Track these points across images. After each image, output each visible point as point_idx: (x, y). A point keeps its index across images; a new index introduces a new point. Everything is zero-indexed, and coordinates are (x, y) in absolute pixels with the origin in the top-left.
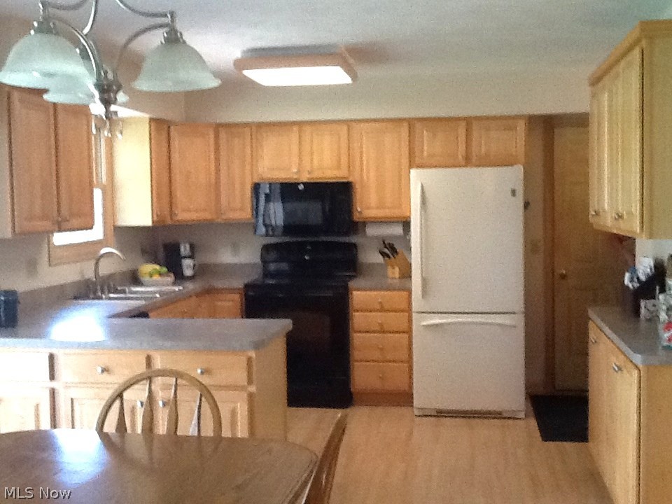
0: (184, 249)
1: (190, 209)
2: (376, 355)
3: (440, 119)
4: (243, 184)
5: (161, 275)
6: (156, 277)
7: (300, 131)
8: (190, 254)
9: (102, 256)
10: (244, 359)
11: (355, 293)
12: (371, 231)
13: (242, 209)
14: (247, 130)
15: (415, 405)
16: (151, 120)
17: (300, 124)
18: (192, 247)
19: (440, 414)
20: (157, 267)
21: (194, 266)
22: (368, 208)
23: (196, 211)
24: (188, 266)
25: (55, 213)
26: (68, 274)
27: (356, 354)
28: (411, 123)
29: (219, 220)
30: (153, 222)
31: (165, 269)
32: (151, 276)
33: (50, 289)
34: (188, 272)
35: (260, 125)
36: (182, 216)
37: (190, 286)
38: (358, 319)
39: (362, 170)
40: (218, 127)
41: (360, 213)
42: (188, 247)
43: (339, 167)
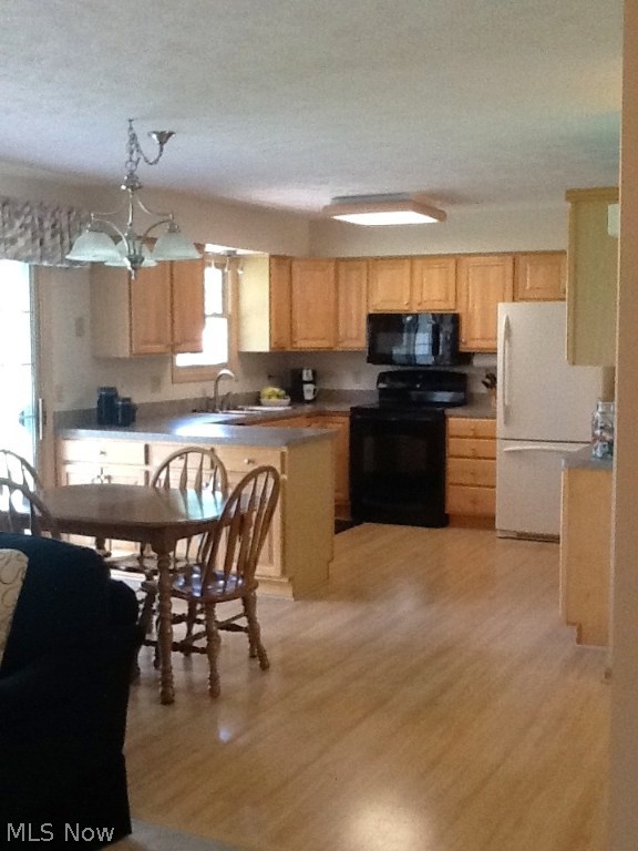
0: (307, 375)
1: (310, 338)
2: (468, 479)
3: (545, 253)
4: (359, 315)
5: (278, 396)
6: (274, 399)
7: (412, 264)
8: (311, 379)
9: (221, 376)
10: (278, 453)
11: (451, 420)
12: (477, 362)
13: (357, 339)
14: (364, 263)
15: (497, 526)
16: (272, 257)
17: (412, 258)
18: (314, 373)
19: (522, 537)
20: (277, 390)
21: (315, 390)
22: (473, 339)
23: (315, 339)
24: (308, 391)
25: (169, 340)
26: (191, 392)
27: (450, 478)
28: (515, 257)
29: (338, 349)
30: (270, 347)
31: (283, 392)
32: (270, 397)
33: (172, 403)
34: (308, 396)
35: (377, 259)
36: (302, 344)
37: (308, 408)
38: (453, 446)
39: (468, 302)
40: (338, 261)
41: (465, 343)
42: (310, 372)
43: (447, 299)
